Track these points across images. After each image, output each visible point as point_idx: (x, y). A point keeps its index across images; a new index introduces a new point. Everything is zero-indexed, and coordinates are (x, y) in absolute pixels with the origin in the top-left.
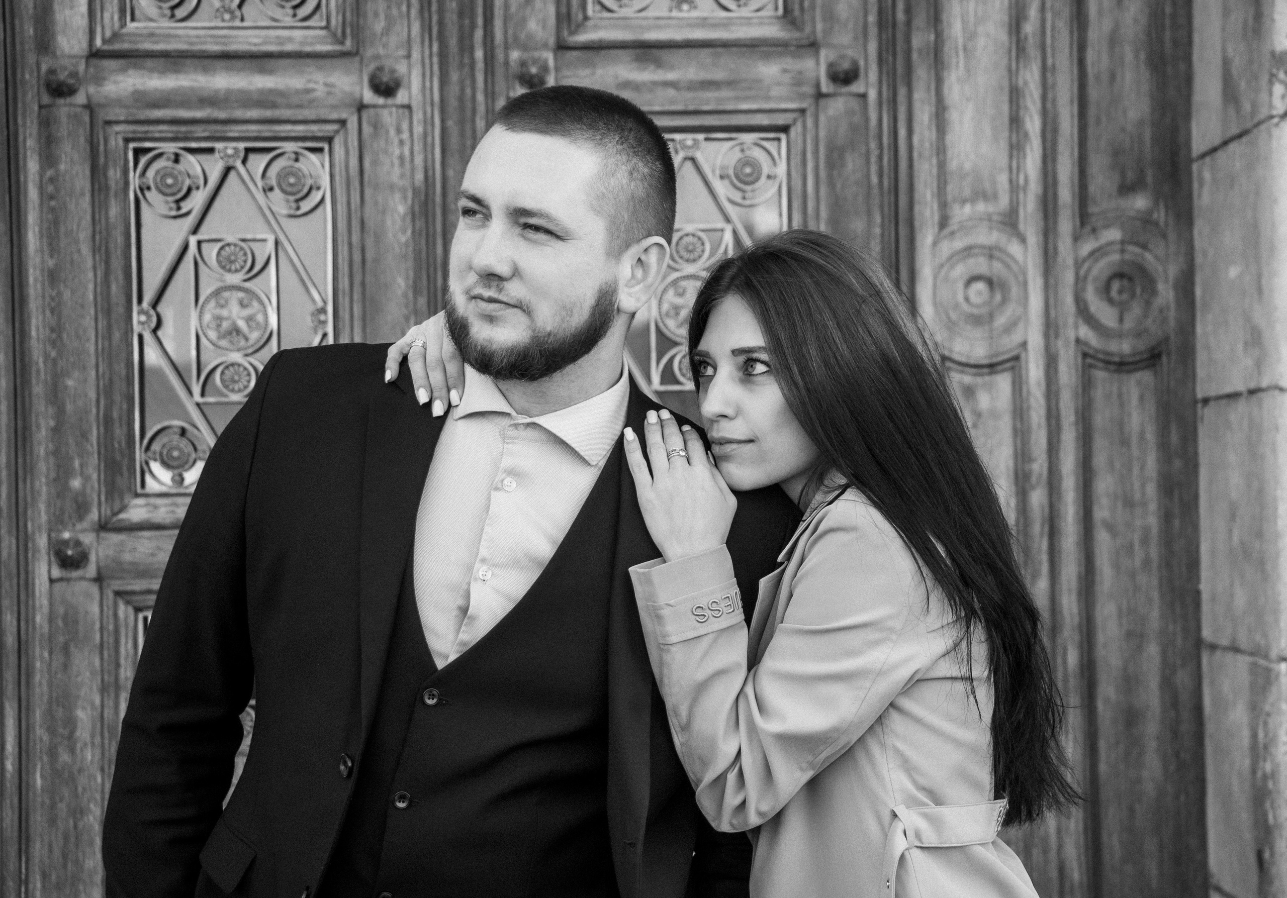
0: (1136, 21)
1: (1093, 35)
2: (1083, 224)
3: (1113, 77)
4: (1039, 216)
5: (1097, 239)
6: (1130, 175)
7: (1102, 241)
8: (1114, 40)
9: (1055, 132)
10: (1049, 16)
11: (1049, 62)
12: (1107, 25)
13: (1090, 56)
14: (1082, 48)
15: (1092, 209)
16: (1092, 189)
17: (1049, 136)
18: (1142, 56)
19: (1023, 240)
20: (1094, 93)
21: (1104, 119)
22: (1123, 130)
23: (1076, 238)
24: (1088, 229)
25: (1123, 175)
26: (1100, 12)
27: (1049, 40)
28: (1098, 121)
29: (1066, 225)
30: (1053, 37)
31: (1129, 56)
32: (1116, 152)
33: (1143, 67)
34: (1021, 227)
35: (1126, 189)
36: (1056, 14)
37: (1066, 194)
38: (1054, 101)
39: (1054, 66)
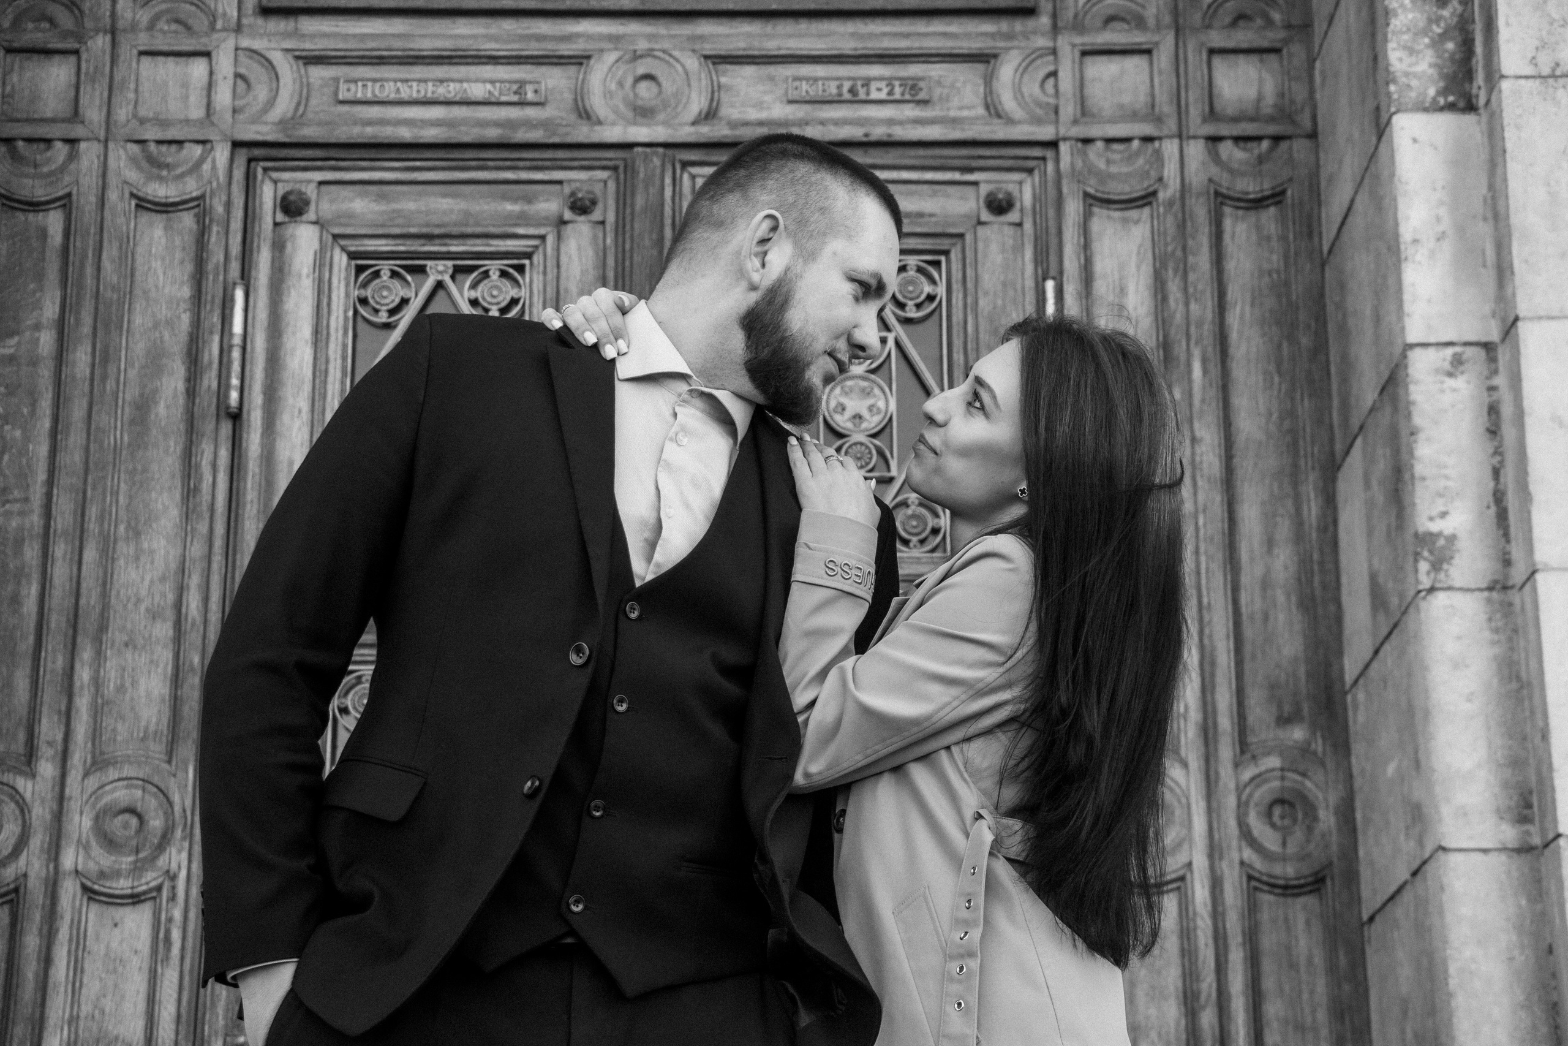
0: (1286, 568)
1: (1245, 579)
2: (1242, 752)
3: (1266, 617)
4: (1200, 742)
5: (1256, 765)
6: (1287, 708)
7: (1263, 768)
8: (1266, 584)
9: (1213, 664)
10: (1203, 559)
11: (1205, 600)
12: (1259, 571)
13: (1244, 598)
14: (1235, 589)
15: (1251, 739)
16: (1251, 719)
17: (1207, 668)
18: (1294, 598)
19: (1185, 765)
20: (1248, 632)
21: (1259, 656)
22: (1278, 666)
23: (1236, 765)
24: (1248, 756)
25: (1280, 707)
26: (1252, 559)
27: (1204, 582)
28: (1254, 657)
29: (1226, 752)
30: (1208, 578)
31: (1281, 598)
32: (1273, 687)
33: (1294, 608)
34: (1183, 753)
35: (1284, 720)
36: (1210, 558)
37: (1225, 722)
38: (1211, 636)
39: (1209, 603)
